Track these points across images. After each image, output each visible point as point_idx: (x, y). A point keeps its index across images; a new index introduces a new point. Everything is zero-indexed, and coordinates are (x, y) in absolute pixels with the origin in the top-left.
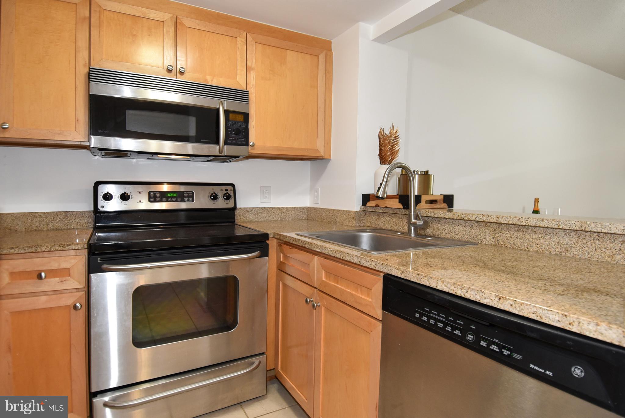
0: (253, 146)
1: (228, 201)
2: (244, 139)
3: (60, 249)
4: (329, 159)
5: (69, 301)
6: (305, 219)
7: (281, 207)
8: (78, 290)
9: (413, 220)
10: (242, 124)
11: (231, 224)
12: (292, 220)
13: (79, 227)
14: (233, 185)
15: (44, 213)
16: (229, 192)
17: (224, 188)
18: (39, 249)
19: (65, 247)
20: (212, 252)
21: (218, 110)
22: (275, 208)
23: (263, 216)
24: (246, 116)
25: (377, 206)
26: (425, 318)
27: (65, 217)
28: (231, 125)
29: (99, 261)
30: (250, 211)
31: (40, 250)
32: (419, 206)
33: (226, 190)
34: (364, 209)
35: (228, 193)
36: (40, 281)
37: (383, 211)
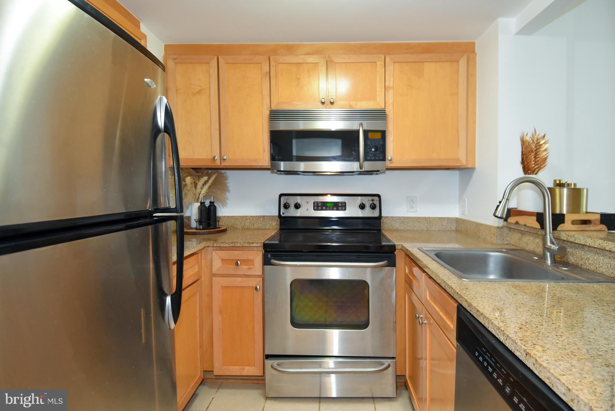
0: (391, 160)
1: (374, 211)
2: (381, 155)
3: (248, 245)
4: (473, 169)
5: (253, 284)
6: (453, 231)
7: (427, 217)
8: (259, 276)
9: (549, 244)
10: (380, 141)
11: (376, 232)
12: (439, 231)
13: (271, 228)
14: (378, 196)
15: (251, 217)
16: (375, 202)
17: (371, 198)
18: (236, 244)
19: (250, 245)
20: (346, 258)
21: (358, 132)
22: (420, 218)
23: (409, 225)
24: (383, 133)
25: (517, 223)
26: (481, 359)
27: (263, 220)
28: (370, 143)
29: (269, 257)
30: (396, 220)
31: (237, 246)
32: (561, 227)
33: (372, 200)
34: (506, 225)
35: (373, 203)
36: (237, 267)
37: (524, 229)
